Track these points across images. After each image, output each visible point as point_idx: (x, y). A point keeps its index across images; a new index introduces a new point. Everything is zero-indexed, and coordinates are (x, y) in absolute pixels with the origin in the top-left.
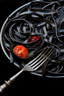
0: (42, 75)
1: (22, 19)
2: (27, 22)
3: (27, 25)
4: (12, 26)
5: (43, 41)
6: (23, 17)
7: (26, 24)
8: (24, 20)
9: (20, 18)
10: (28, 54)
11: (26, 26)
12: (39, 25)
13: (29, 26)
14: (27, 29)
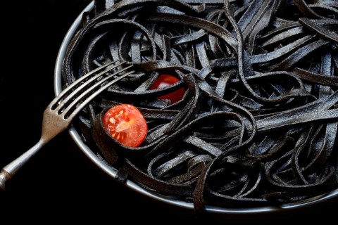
0: (191, 206)
1: (126, 21)
2: (143, 28)
3: (145, 38)
4: (94, 42)
5: (197, 90)
6: (129, 11)
7: (142, 37)
8: (132, 24)
9: (120, 15)
10: (149, 134)
11: (140, 42)
12: (183, 41)
13: (149, 42)
14: (143, 54)
